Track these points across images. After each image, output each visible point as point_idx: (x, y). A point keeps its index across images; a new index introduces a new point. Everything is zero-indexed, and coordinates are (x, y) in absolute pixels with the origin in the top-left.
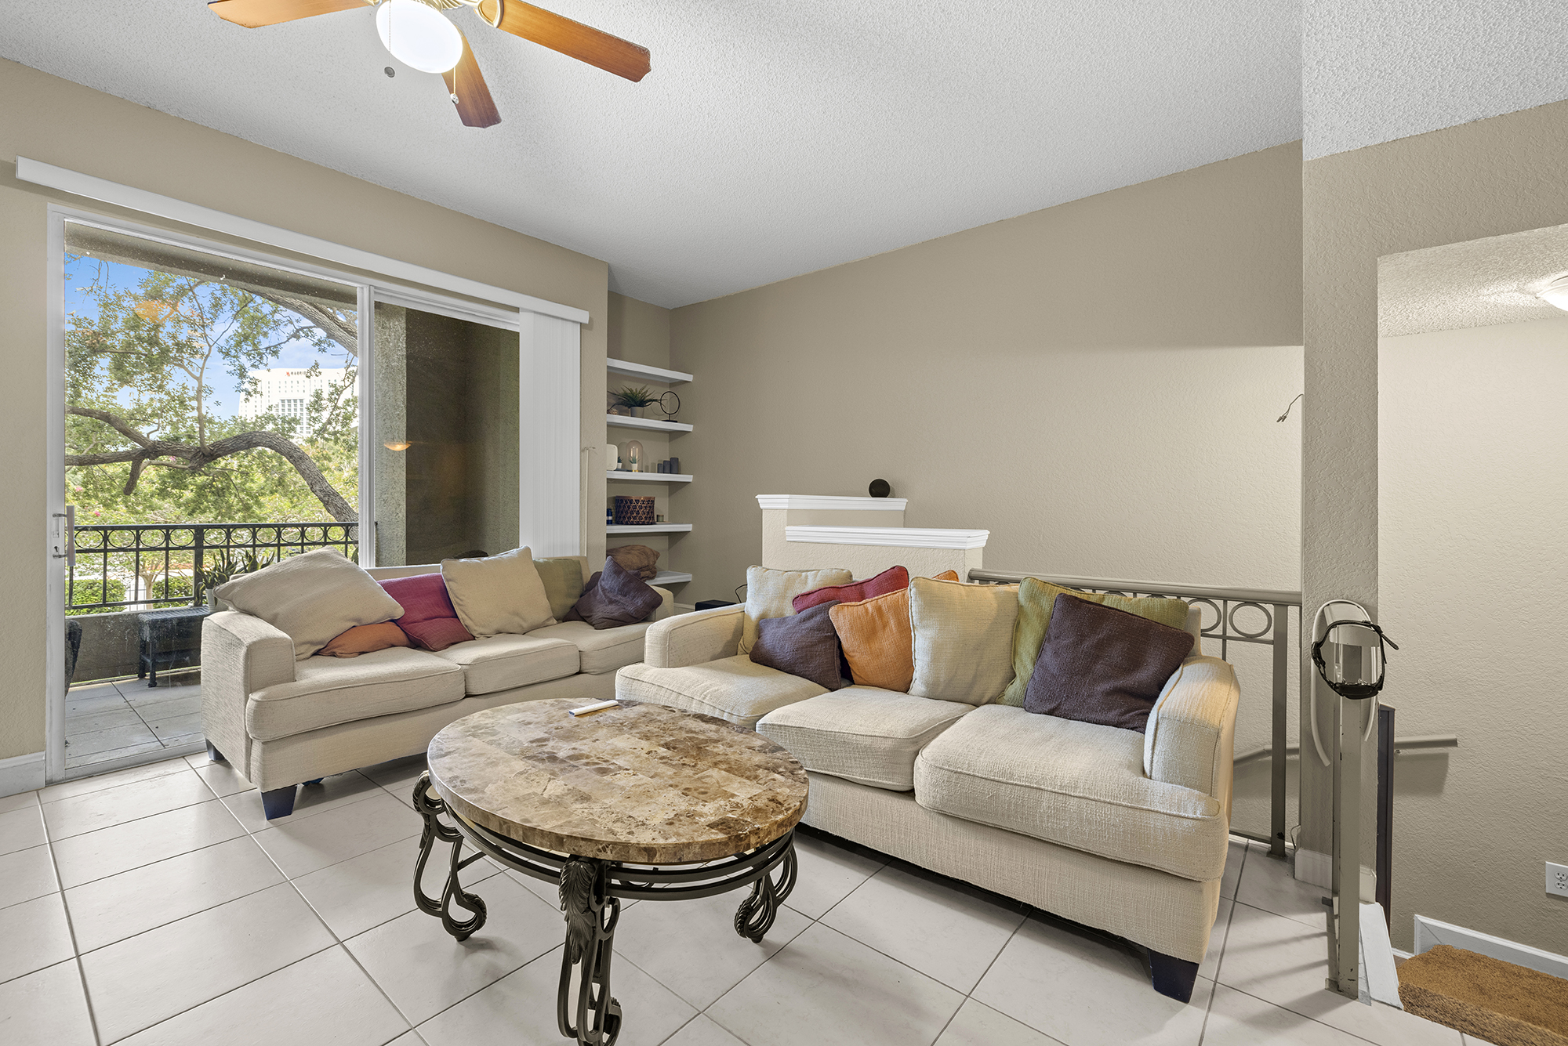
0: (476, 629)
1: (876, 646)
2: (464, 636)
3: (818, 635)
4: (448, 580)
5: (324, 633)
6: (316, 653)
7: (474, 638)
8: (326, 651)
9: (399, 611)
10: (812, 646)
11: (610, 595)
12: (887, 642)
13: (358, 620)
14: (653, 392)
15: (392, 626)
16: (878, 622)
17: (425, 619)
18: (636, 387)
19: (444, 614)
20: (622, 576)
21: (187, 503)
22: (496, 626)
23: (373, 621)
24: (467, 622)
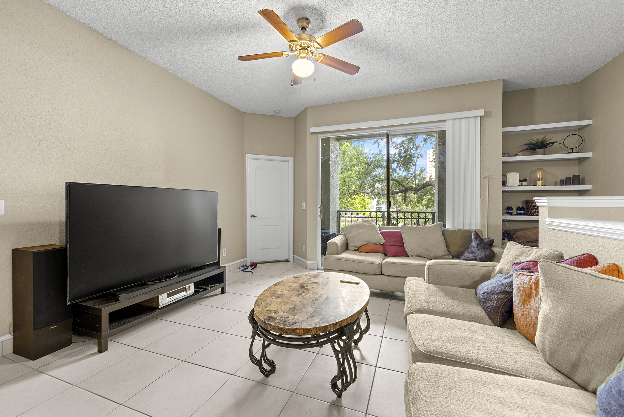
0: (409, 253)
1: (528, 307)
2: (404, 254)
4: (403, 233)
5: (359, 244)
6: (357, 250)
7: (408, 256)
8: (358, 250)
9: (383, 241)
10: (493, 294)
11: (473, 249)
12: (532, 306)
13: (368, 242)
14: (552, 138)
15: (380, 246)
16: (534, 290)
17: (391, 246)
18: (540, 138)
19: (399, 245)
22: (417, 252)
23: (373, 243)
24: (407, 250)
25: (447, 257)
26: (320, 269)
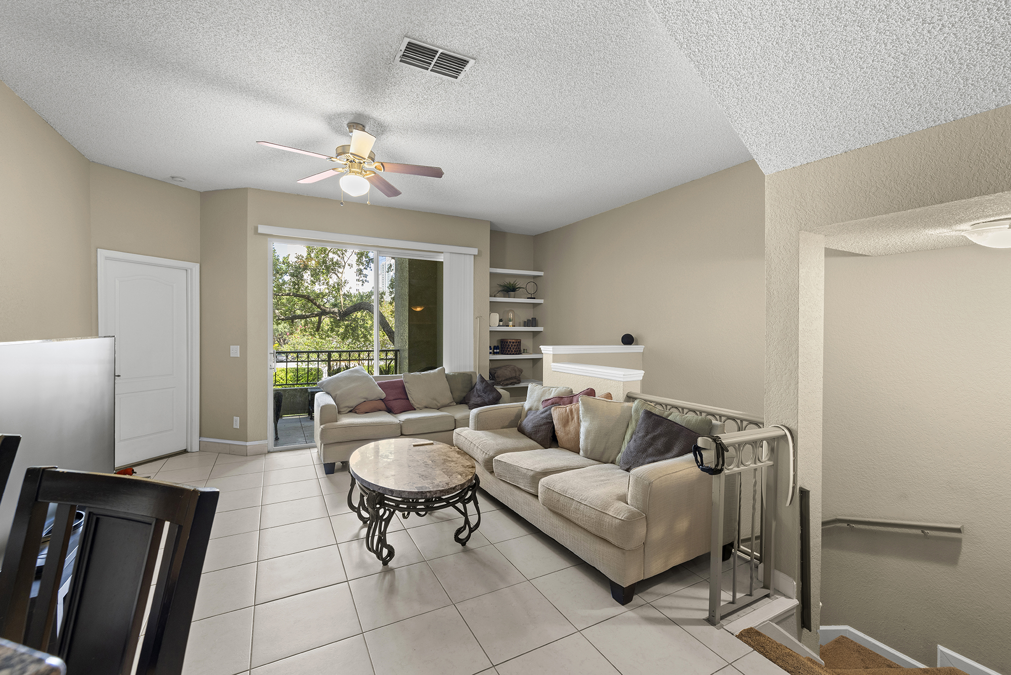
0: (416, 406)
1: (567, 429)
2: (410, 408)
3: (545, 421)
4: (406, 382)
5: (353, 403)
6: (350, 411)
7: (415, 409)
8: (354, 411)
9: (384, 395)
10: (540, 426)
11: (479, 393)
12: (572, 427)
13: (366, 398)
14: (520, 283)
15: (381, 401)
16: (570, 417)
17: (394, 400)
18: (512, 281)
19: (403, 398)
20: (484, 383)
21: (342, 334)
22: (425, 404)
23: (372, 399)
24: (412, 402)
25: (452, 404)
26: (271, 451)
